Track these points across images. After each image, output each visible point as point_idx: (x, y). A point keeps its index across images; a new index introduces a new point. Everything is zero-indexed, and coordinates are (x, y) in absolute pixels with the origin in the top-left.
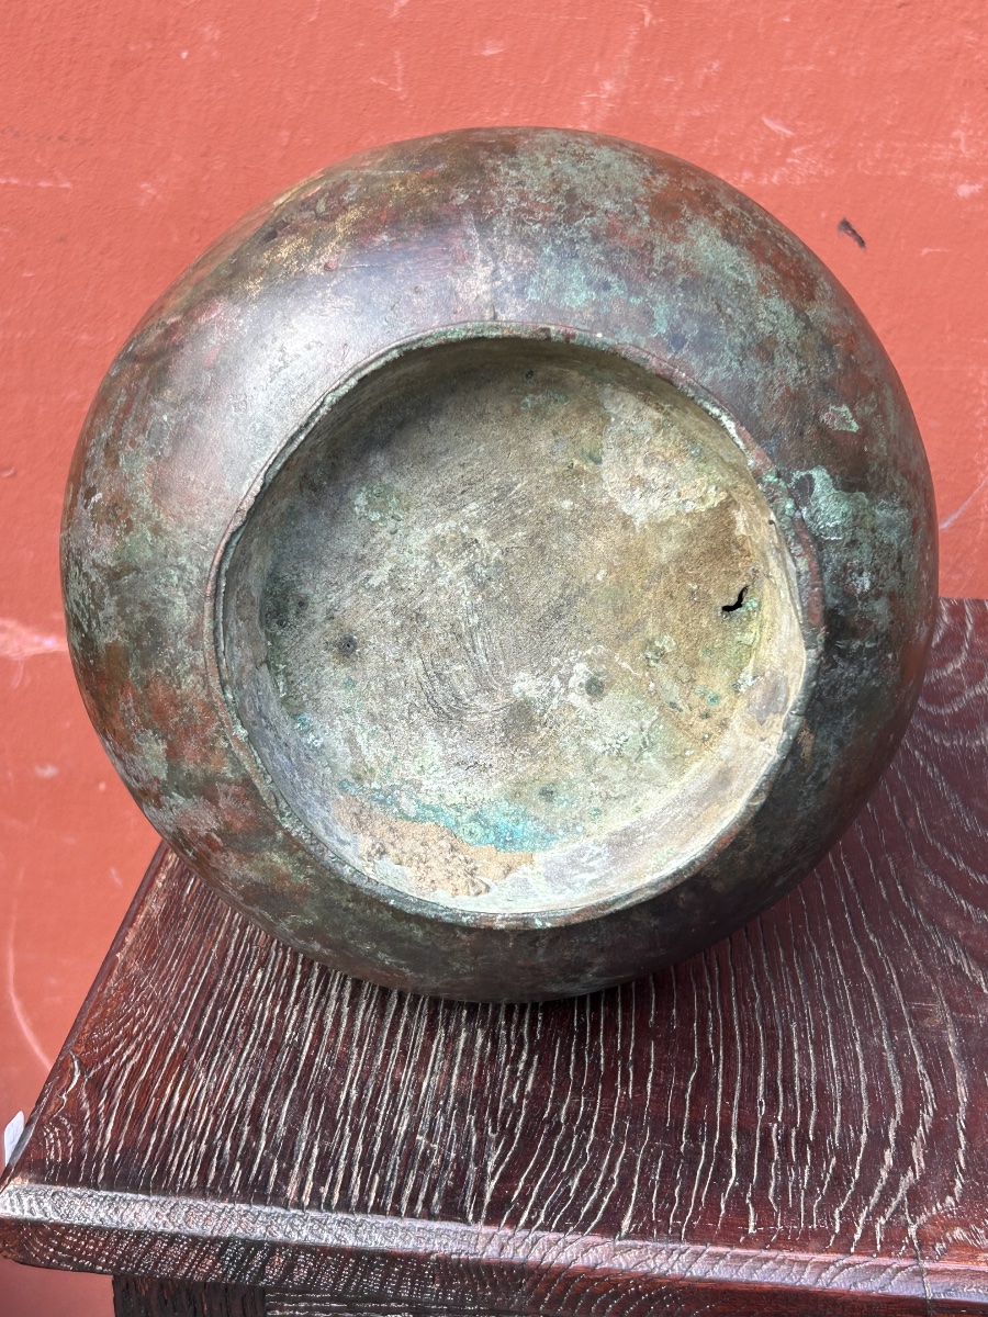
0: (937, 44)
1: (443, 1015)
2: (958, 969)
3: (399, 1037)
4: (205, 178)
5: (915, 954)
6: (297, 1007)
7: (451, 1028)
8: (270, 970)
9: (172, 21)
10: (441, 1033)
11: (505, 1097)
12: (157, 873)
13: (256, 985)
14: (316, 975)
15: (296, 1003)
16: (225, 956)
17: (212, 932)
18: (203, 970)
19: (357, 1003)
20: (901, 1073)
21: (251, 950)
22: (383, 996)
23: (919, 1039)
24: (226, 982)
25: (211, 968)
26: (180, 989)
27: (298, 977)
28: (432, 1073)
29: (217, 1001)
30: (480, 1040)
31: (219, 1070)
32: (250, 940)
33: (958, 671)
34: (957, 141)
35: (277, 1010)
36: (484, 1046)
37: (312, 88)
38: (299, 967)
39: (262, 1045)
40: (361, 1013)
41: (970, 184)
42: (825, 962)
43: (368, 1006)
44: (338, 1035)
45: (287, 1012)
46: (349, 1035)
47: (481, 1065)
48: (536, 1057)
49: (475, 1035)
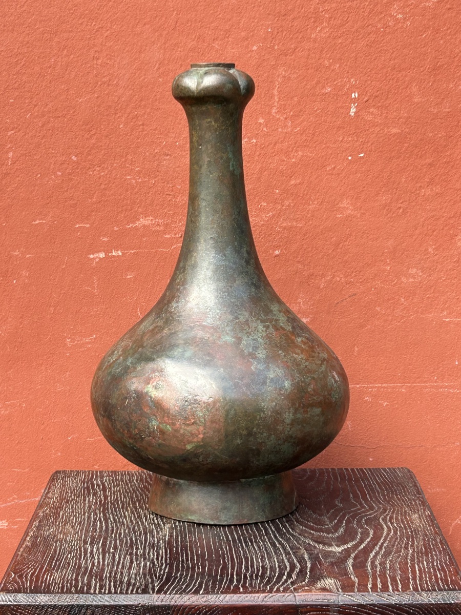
0: (289, 269)
1: (135, 560)
2: (309, 544)
3: (121, 565)
4: (21, 326)
5: (295, 542)
6: (85, 560)
7: (138, 562)
8: (72, 554)
9: (10, 270)
10: (135, 563)
11: (159, 573)
12: (26, 537)
14: (89, 555)
15: (83, 560)
16: (56, 552)
17: (50, 548)
18: (49, 555)
19: (105, 559)
20: (289, 562)
22: (113, 557)
23: (295, 556)
24: (58, 556)
25: (52, 555)
26: (42, 559)
27: (83, 555)
28: (134, 570)
29: (56, 560)
31: (61, 572)
32: (64, 549)
33: (313, 485)
34: (299, 303)
35: (78, 561)
36: (150, 565)
37: (63, 292)
39: (75, 567)
41: (306, 318)
42: (265, 544)
43: (109, 559)
44: (100, 565)
45: (81, 562)
46: (103, 564)
47: (150, 568)
48: (168, 566)
49: (146, 564)
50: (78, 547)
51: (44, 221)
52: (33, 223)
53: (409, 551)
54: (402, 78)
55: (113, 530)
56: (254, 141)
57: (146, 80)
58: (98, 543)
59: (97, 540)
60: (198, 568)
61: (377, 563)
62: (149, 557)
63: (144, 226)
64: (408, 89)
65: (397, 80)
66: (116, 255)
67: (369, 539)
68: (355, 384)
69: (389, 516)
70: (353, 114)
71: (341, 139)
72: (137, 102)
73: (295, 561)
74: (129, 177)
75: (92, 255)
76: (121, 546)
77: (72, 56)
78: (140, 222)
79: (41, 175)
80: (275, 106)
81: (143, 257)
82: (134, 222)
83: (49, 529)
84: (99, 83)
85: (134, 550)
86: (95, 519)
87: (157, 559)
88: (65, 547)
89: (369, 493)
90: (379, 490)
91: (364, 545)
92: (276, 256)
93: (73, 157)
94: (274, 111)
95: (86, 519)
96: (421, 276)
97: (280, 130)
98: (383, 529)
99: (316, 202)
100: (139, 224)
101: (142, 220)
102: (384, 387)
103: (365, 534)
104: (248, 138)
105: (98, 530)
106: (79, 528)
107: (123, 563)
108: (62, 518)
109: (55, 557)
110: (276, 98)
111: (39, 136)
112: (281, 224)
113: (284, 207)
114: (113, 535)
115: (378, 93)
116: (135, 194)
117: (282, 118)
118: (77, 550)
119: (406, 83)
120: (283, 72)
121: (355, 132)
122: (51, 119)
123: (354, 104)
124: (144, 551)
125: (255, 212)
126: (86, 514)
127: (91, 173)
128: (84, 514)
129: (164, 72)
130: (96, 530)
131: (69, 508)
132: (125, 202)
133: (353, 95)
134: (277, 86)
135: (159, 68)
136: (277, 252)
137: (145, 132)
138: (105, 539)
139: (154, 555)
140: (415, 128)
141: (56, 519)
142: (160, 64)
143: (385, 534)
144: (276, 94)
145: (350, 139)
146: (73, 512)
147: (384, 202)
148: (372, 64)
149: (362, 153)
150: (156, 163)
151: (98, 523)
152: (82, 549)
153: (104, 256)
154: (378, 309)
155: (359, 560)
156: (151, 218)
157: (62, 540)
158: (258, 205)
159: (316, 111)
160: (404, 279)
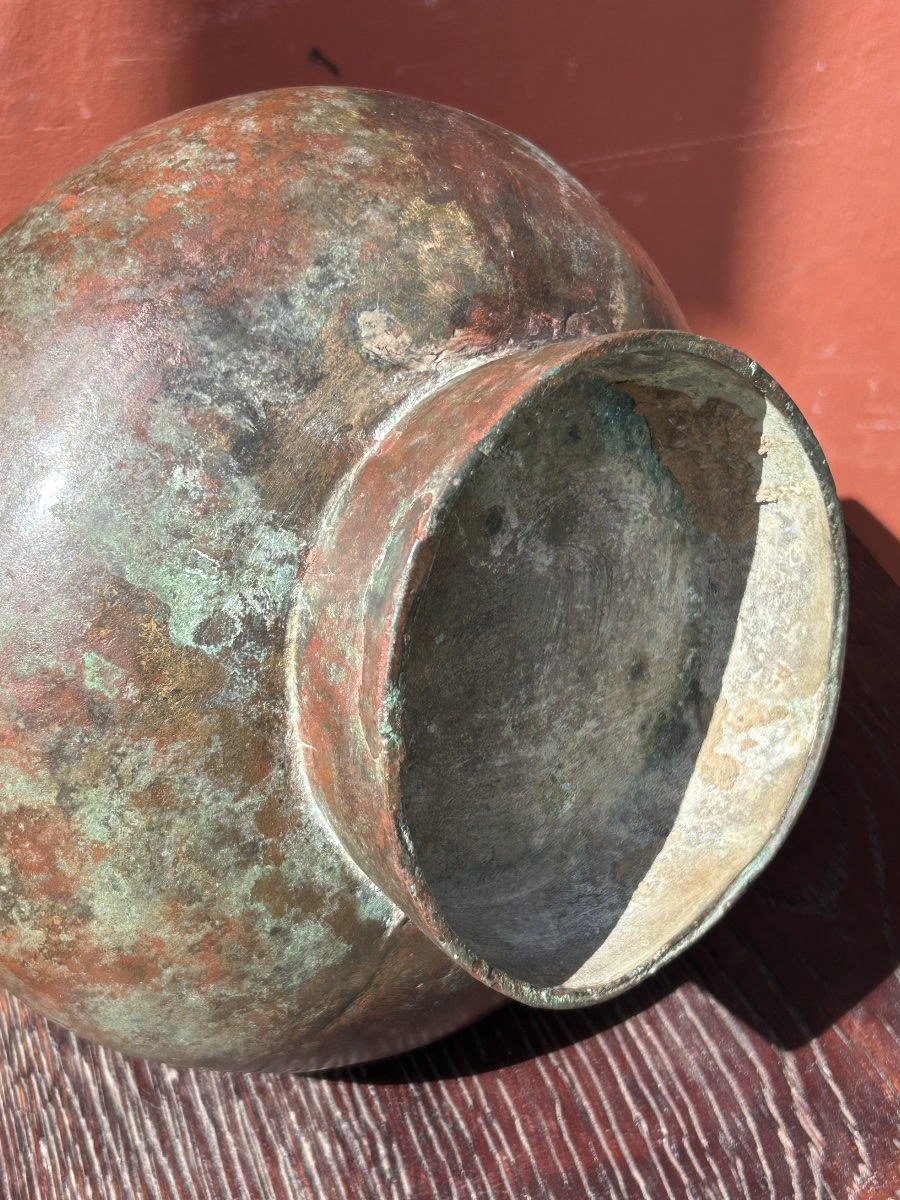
1: (272, 1128)
19: (172, 1146)
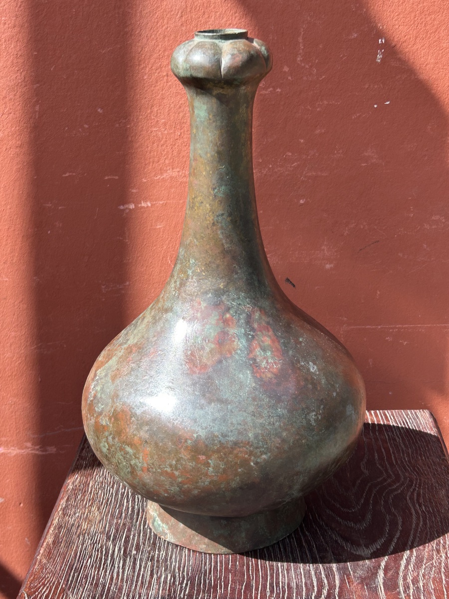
1: (156, 570)
2: (336, 541)
3: (140, 578)
4: (58, 274)
5: (321, 537)
6: (104, 571)
7: (159, 574)
8: (93, 559)
10: (155, 576)
11: (179, 596)
13: (88, 564)
14: (110, 559)
15: (103, 569)
16: (77, 555)
17: (71, 547)
18: (69, 560)
19: (125, 568)
20: (316, 577)
21: (86, 552)
22: (134, 565)
23: (323, 566)
24: (77, 564)
25: (72, 560)
26: (61, 567)
27: (103, 560)
28: (153, 589)
29: (75, 570)
30: (169, 578)
31: (77, 593)
34: (324, 250)
35: (96, 572)
38: (103, 557)
39: (92, 584)
40: (126, 571)
41: (330, 264)
42: (290, 542)
43: (129, 569)
44: (118, 579)
45: (100, 573)
46: (122, 579)
47: (170, 586)
48: (189, 582)
49: (167, 576)
50: (100, 545)
51: (74, 174)
52: (64, 176)
53: (441, 556)
54: (431, 22)
55: (138, 515)
56: (279, 90)
57: (169, 29)
58: (121, 540)
59: (120, 532)
60: (221, 588)
61: (409, 580)
62: (171, 565)
63: (172, 178)
64: (437, 33)
65: (425, 24)
66: (145, 206)
67: (398, 535)
68: (377, 325)
69: (416, 492)
70: (379, 61)
71: (367, 87)
72: (161, 52)
73: (323, 575)
74: (155, 129)
75: (122, 206)
76: (144, 544)
77: (93, 6)
78: (167, 174)
79: (68, 129)
80: (300, 54)
81: (172, 207)
82: (162, 174)
83: (75, 514)
84: (122, 33)
85: (157, 552)
86: (123, 495)
87: (179, 569)
88: (87, 546)
89: (394, 453)
90: (403, 446)
91: (393, 544)
92: (300, 206)
93: (99, 110)
94: (299, 59)
95: (114, 495)
96: (444, 223)
97: (305, 78)
98: (411, 514)
99: (341, 151)
100: (167, 176)
101: (169, 171)
102: (405, 328)
103: (394, 524)
104: (273, 87)
105: (123, 515)
106: (105, 512)
107: (143, 575)
108: (91, 493)
109: (74, 565)
110: (301, 45)
111: (65, 89)
112: (306, 174)
113: (309, 157)
114: (138, 523)
115: (406, 38)
116: (162, 146)
117: (307, 66)
118: (98, 551)
119: (436, 26)
120: (308, 18)
121: (381, 80)
122: (76, 72)
123: (381, 50)
124: (167, 554)
125: (280, 162)
126: (115, 485)
127: (117, 125)
128: (113, 487)
129: (187, 20)
130: (122, 514)
131: (99, 476)
132: (152, 154)
133: (380, 40)
134: (303, 33)
135: (182, 16)
136: (302, 202)
137: (170, 83)
138: (129, 530)
139: (176, 562)
140: (442, 74)
141: (84, 495)
142: (182, 12)
143: (414, 526)
144: (301, 41)
145: (376, 87)
146: (102, 483)
147: (409, 150)
148: (400, 8)
149: (388, 101)
150: (181, 115)
151: (125, 501)
152: (104, 549)
153: (134, 207)
154: (400, 255)
155: (390, 573)
156: (178, 170)
157: (85, 533)
158: (283, 156)
159: (342, 58)
160: (427, 226)
